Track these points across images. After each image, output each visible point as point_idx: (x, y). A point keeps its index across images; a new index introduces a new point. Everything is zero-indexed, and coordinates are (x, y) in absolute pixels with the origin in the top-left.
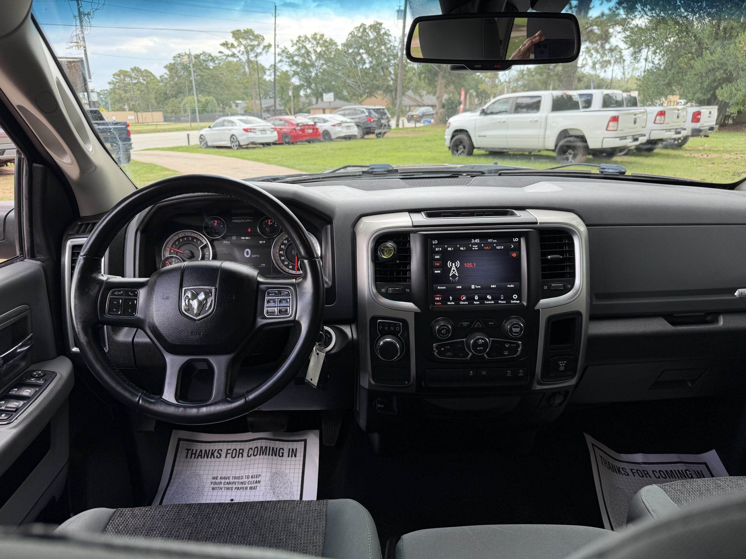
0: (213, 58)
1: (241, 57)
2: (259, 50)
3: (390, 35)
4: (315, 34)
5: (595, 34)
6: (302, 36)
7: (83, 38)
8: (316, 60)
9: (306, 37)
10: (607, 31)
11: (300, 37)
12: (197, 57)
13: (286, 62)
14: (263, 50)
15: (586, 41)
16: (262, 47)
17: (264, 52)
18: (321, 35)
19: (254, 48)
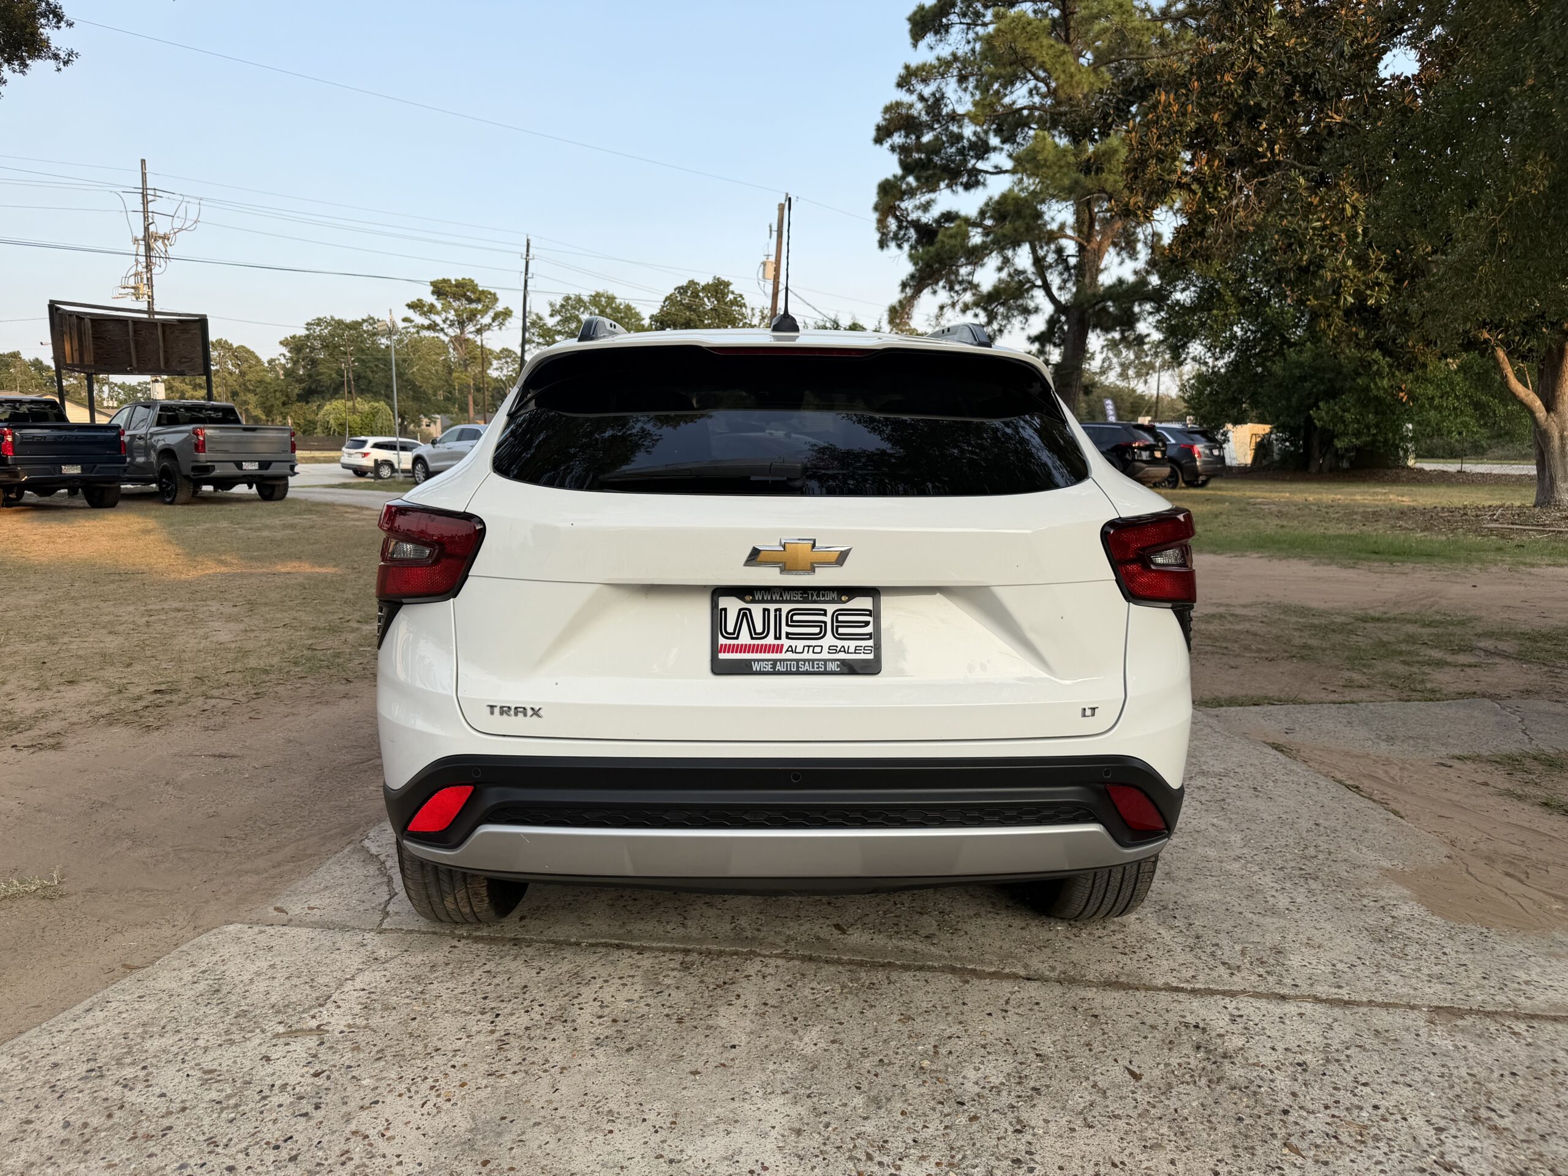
0: (389, 330)
1: (449, 331)
2: (487, 320)
3: (744, 305)
4: (598, 295)
5: (1109, 313)
6: (573, 297)
7: (150, 279)
9: (579, 300)
10: (1131, 309)
11: (568, 299)
12: (356, 325)
13: (539, 344)
14: (494, 319)
15: (1095, 327)
16: (491, 314)
17: (496, 323)
18: (608, 297)
19: (475, 316)
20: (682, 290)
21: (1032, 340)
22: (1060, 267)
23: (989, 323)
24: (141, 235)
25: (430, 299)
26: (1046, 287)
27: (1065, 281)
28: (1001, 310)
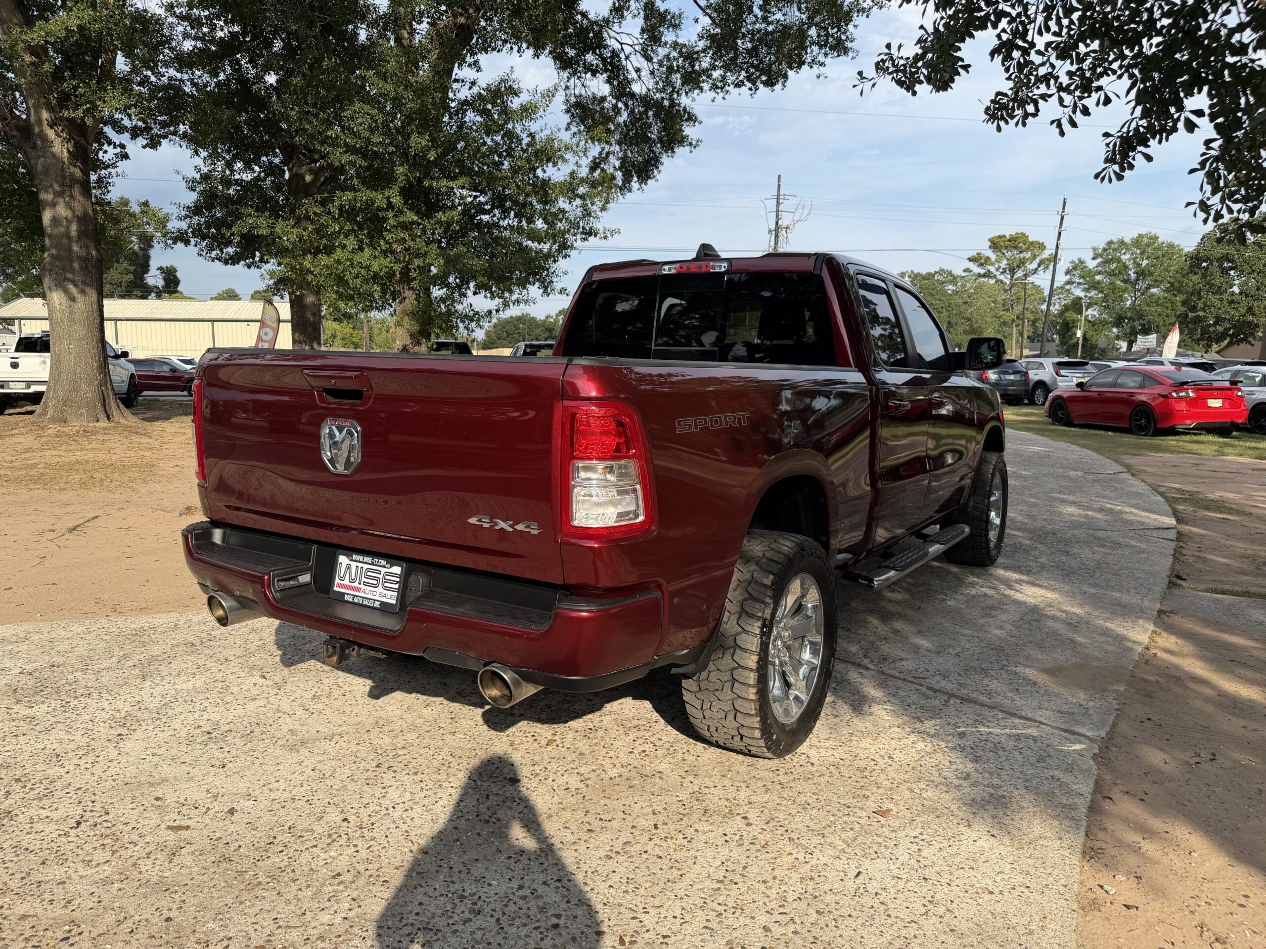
0: (955, 278)
1: (1002, 277)
2: (1034, 265)
4: (1140, 236)
6: (1115, 240)
8: (1138, 279)
9: (1122, 242)
11: (1111, 243)
13: (1079, 284)
14: (1039, 266)
16: (1038, 260)
17: (1042, 267)
18: (1151, 238)
19: (1024, 263)
24: (773, 227)
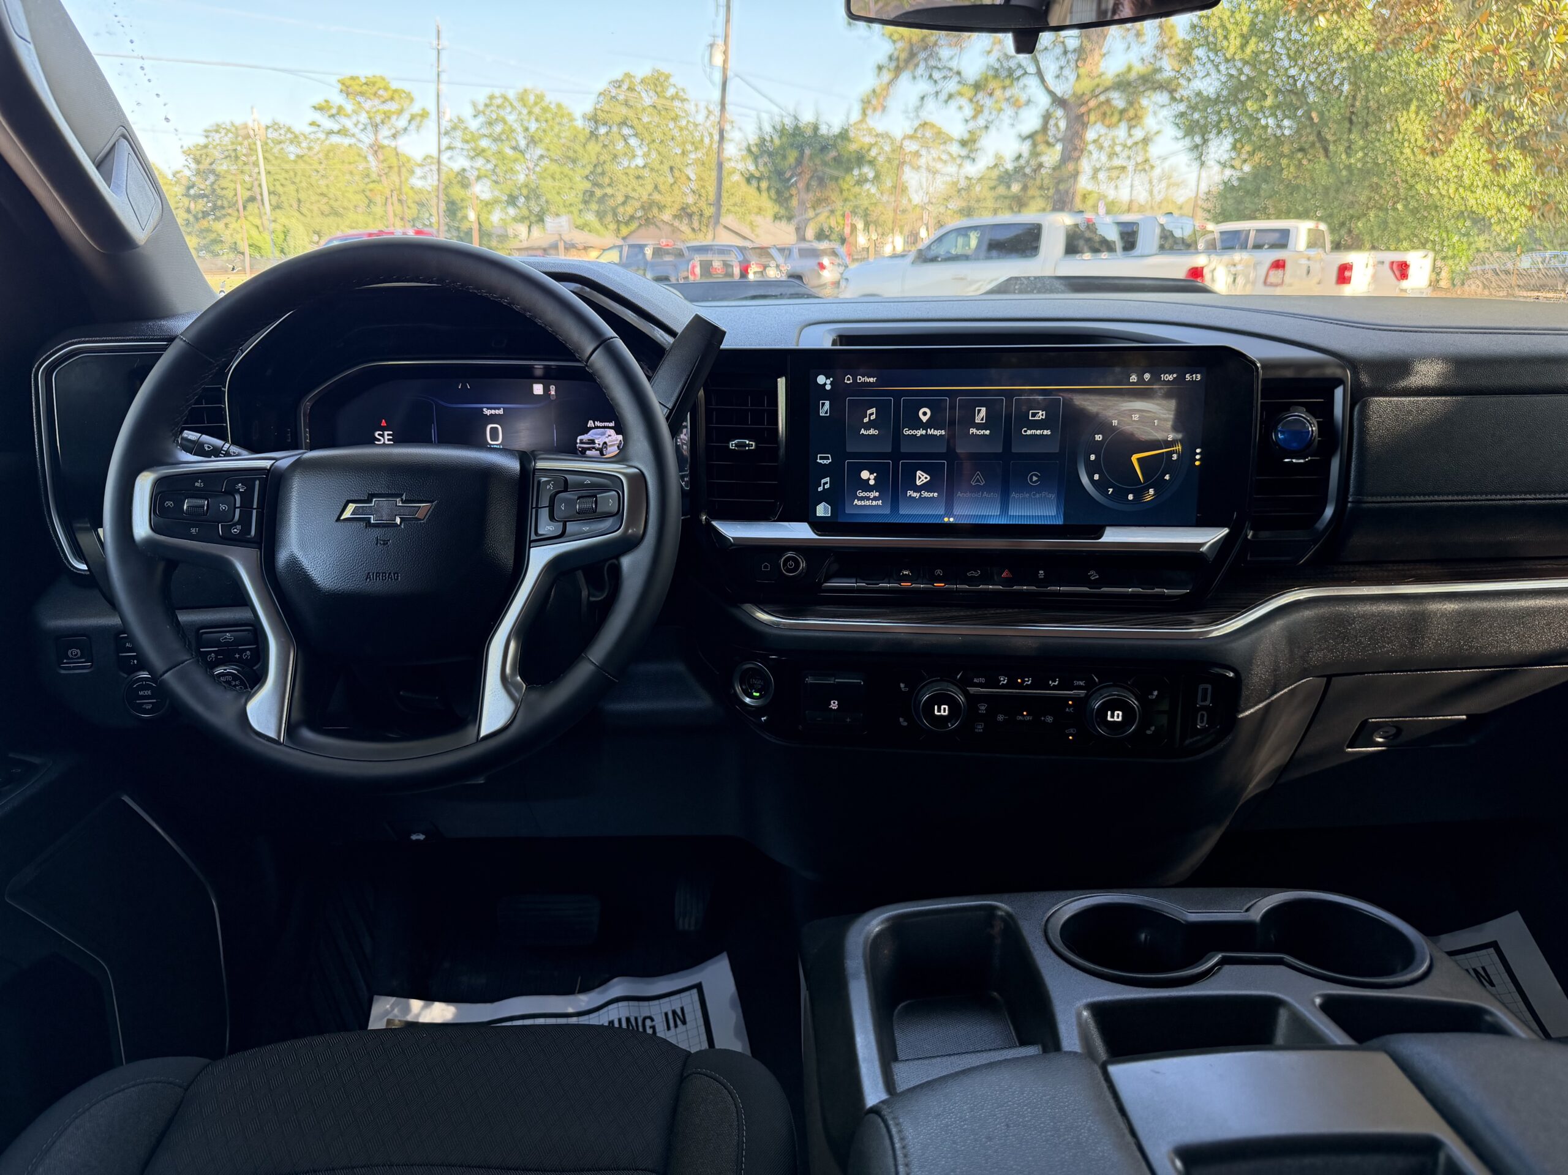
3: (687, 101)
5: (1113, 107)
10: (1137, 102)
12: (259, 132)
15: (1096, 121)
20: (618, 84)
21: (1024, 139)
22: (1059, 50)
23: (974, 117)
25: (338, 99)
26: (1040, 74)
27: (1061, 68)
28: (988, 102)
